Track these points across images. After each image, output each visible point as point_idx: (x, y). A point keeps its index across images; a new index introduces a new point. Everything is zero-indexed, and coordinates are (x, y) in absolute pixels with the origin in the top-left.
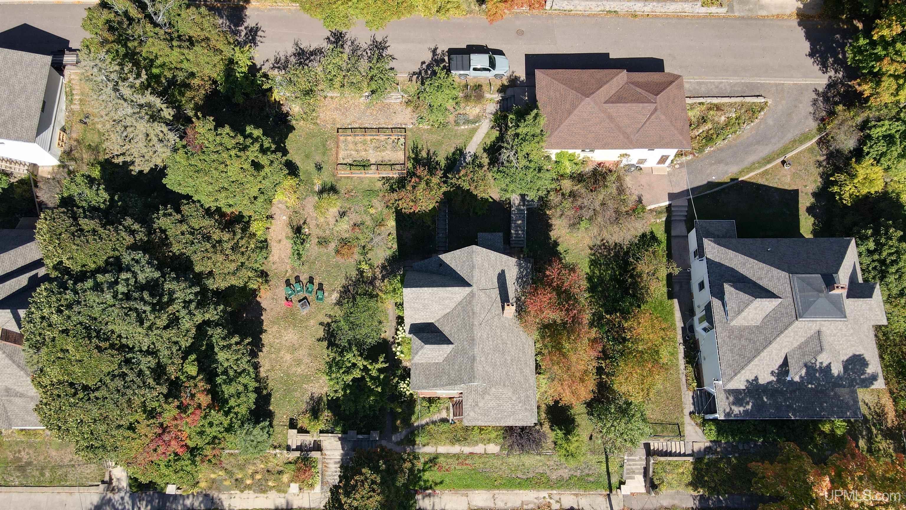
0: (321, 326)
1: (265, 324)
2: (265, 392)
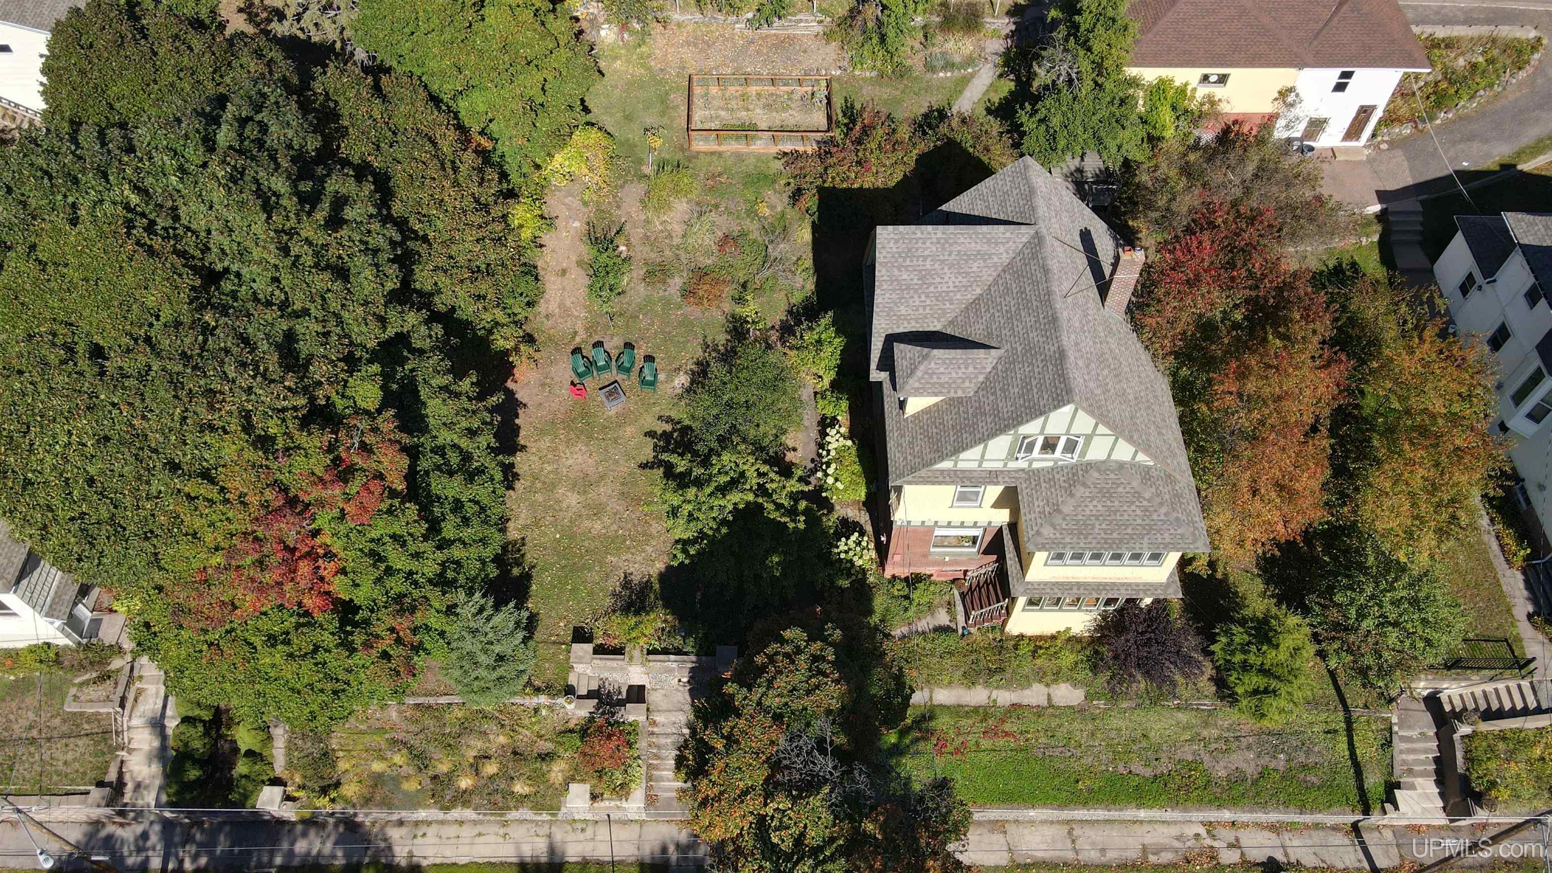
0: (649, 439)
1: (522, 433)
2: (516, 571)
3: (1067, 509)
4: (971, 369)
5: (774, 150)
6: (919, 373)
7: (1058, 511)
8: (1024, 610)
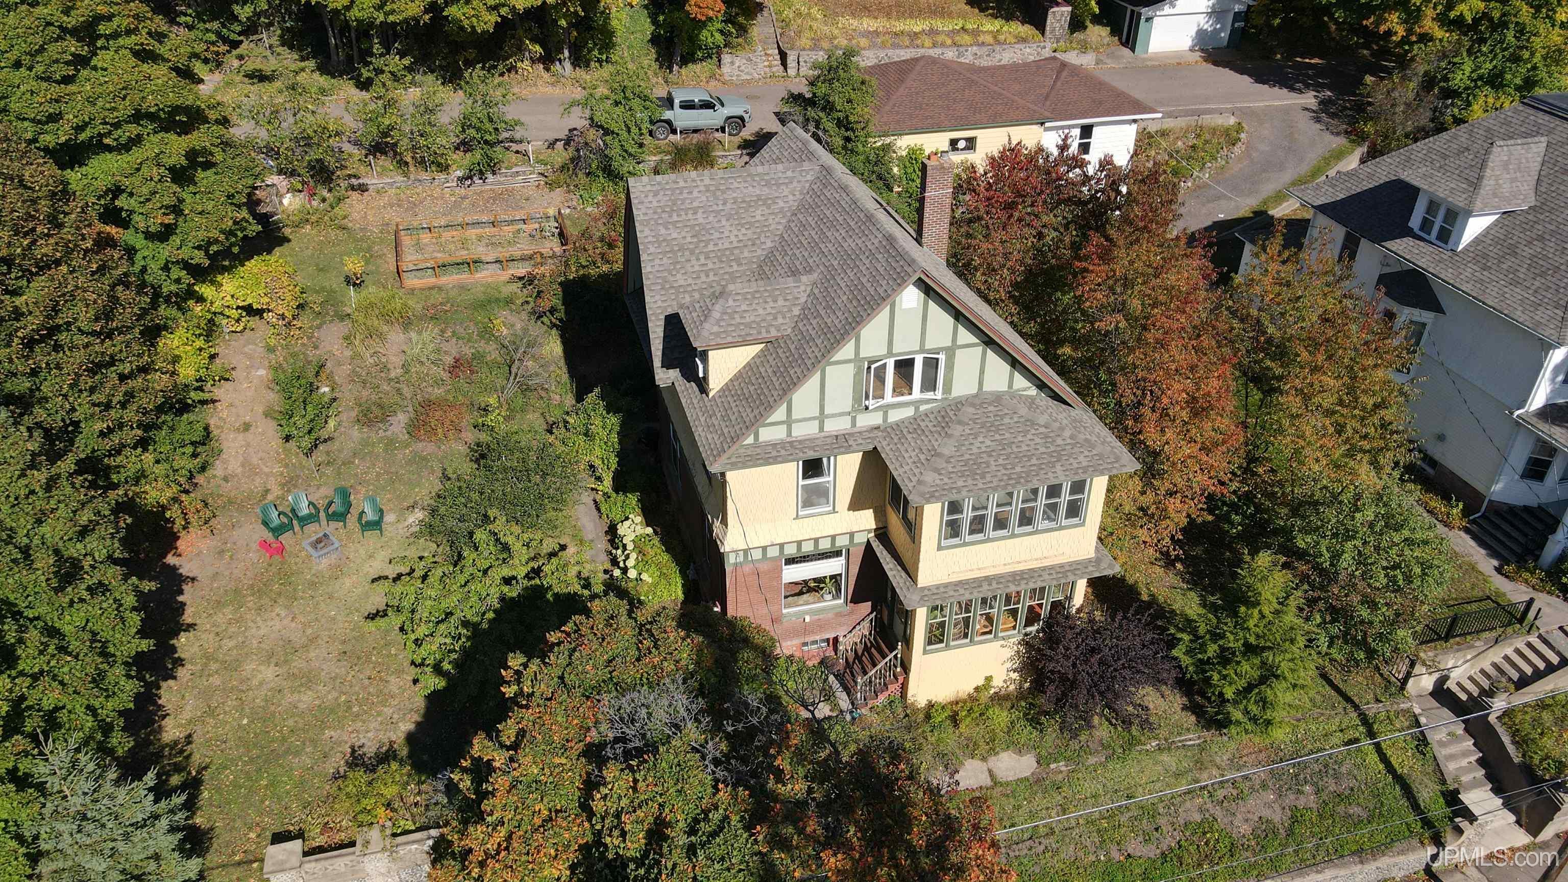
0: (377, 586)
1: (189, 611)
3: (948, 449)
4: (781, 302)
5: (505, 275)
6: (716, 315)
7: (938, 455)
8: (925, 652)
